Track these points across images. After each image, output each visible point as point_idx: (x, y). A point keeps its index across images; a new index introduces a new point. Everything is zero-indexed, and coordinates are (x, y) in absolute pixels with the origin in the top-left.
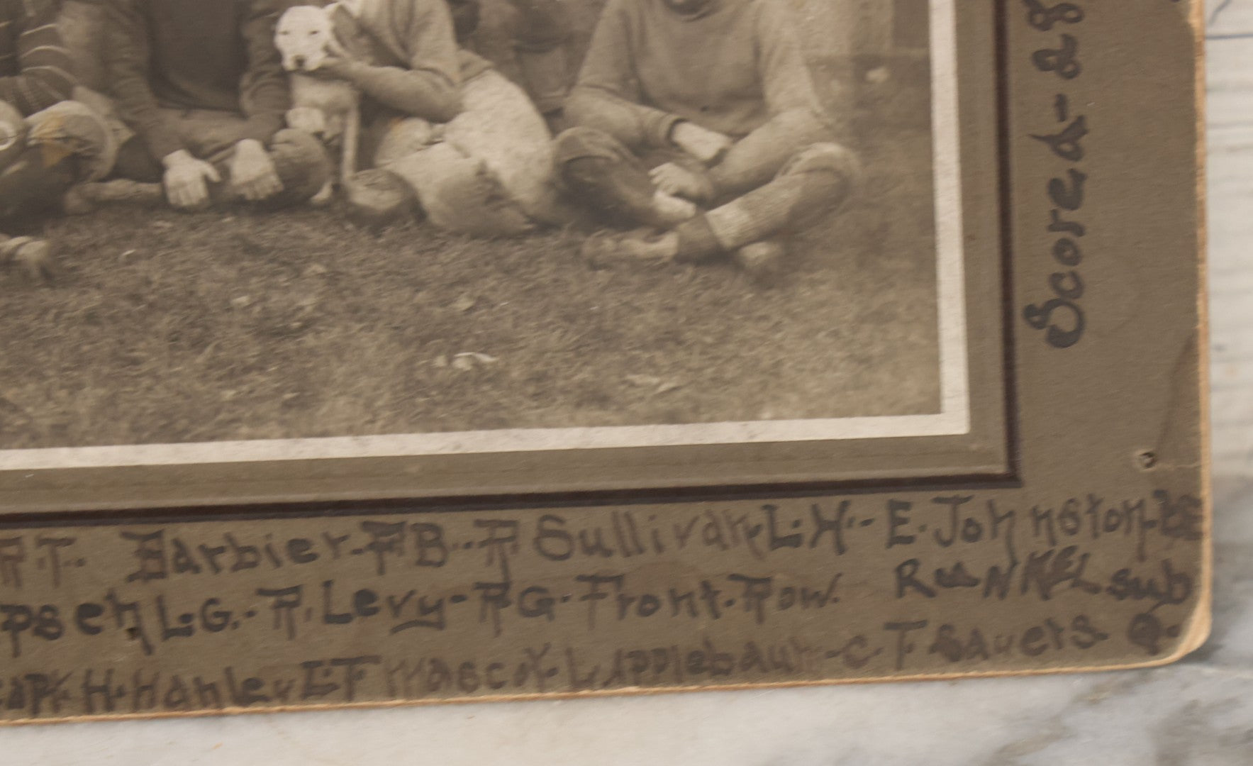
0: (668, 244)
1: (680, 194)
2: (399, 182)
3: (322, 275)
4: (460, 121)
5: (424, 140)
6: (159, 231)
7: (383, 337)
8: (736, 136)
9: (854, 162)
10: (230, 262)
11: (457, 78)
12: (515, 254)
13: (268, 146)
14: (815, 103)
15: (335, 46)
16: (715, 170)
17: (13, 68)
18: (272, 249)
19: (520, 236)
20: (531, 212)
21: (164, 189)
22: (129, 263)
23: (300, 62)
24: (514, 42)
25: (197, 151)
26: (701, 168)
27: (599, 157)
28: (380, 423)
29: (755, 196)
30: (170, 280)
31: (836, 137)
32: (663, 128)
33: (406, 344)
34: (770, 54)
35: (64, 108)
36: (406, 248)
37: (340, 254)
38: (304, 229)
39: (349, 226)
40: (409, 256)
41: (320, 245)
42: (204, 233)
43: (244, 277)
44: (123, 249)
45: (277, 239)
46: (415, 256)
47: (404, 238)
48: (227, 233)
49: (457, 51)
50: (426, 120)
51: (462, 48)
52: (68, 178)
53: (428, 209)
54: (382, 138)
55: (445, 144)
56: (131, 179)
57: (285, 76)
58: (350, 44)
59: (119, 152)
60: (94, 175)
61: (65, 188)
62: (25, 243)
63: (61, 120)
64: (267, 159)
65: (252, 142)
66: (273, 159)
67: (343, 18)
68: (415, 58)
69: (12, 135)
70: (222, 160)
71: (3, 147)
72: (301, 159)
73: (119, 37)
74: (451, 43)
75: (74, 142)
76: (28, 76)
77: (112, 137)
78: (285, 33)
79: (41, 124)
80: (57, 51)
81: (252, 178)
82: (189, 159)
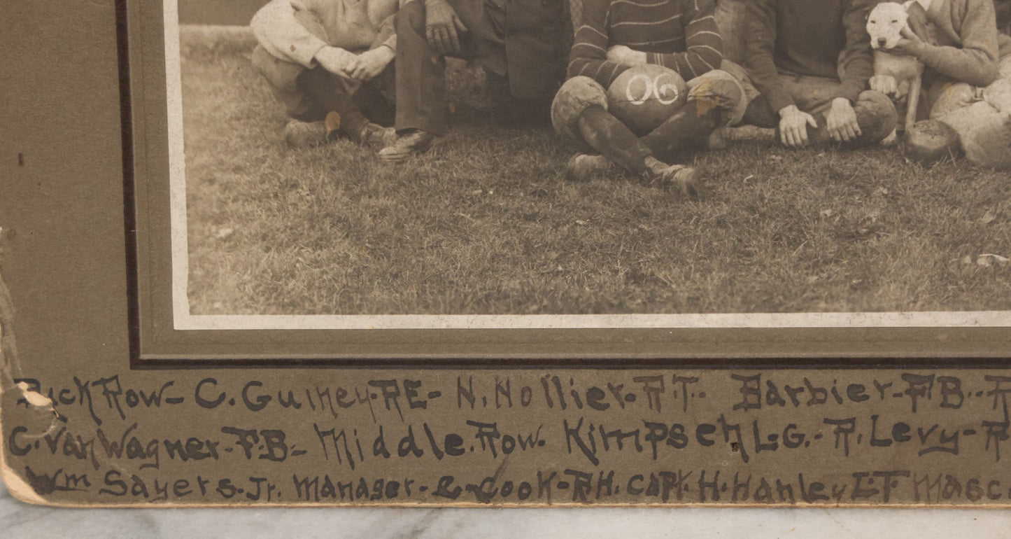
2: (947, 129)
3: (886, 196)
4: (995, 85)
5: (967, 100)
6: (772, 163)
7: (927, 241)
10: (820, 185)
11: (996, 55)
13: (853, 104)
15: (908, 31)
17: (681, 46)
18: (851, 176)
21: (778, 132)
22: (748, 186)
23: (882, 42)
25: (803, 106)
28: (919, 304)
33: (942, 247)
35: (714, 75)
36: (948, 177)
37: (899, 181)
38: (875, 162)
39: (907, 161)
40: (950, 183)
41: (886, 174)
42: (803, 164)
43: (829, 195)
44: (747, 175)
45: (856, 170)
46: (955, 183)
47: (947, 170)
48: (820, 165)
49: (998, 35)
50: (970, 84)
51: (1001, 33)
52: (712, 124)
53: (966, 149)
54: (938, 98)
55: (983, 102)
56: (755, 125)
57: (871, 52)
58: (919, 30)
59: (749, 106)
60: (730, 122)
61: (711, 131)
62: (679, 169)
63: (711, 83)
64: (853, 111)
65: (843, 99)
66: (856, 112)
67: (916, 11)
68: (966, 40)
69: (676, 93)
70: (820, 112)
71: (670, 102)
72: (877, 112)
73: (755, 25)
74: (994, 29)
75: (718, 98)
76: (693, 54)
77: (745, 95)
78: (873, 22)
79: (697, 86)
80: (713, 35)
81: (840, 125)
82: (797, 111)
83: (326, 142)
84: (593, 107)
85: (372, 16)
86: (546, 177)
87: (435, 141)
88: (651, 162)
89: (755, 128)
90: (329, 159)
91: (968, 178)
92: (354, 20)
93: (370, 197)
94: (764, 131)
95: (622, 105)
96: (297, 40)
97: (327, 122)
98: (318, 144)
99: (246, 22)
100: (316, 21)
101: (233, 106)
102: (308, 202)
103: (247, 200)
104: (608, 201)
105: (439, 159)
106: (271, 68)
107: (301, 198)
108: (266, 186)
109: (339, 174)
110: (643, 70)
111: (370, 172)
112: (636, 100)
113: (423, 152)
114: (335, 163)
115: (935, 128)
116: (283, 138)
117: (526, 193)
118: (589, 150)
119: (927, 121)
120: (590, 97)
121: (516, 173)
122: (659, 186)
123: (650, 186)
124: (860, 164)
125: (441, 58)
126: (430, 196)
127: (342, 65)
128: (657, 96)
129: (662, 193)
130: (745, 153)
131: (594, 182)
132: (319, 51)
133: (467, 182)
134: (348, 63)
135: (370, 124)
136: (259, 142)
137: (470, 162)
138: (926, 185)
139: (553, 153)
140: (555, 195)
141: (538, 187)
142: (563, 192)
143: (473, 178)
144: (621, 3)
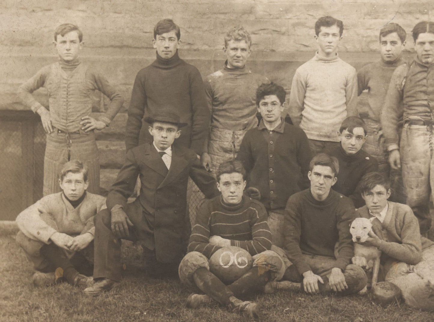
2: (394, 287)
4: (420, 264)
5: (405, 271)
6: (299, 301)
10: (326, 315)
13: (343, 271)
15: (373, 233)
17: (250, 237)
18: (343, 310)
21: (302, 285)
22: (286, 314)
23: (358, 239)
25: (316, 271)
35: (267, 253)
36: (396, 313)
37: (369, 314)
38: (356, 303)
39: (373, 303)
40: (397, 317)
41: (362, 310)
42: (316, 303)
44: (286, 308)
45: (345, 307)
46: (400, 317)
47: (395, 309)
48: (325, 303)
49: (421, 237)
50: (407, 263)
51: (423, 236)
52: (266, 279)
53: (405, 298)
54: (389, 270)
55: (413, 273)
56: (290, 281)
57: (352, 243)
58: (378, 233)
59: (286, 270)
60: (276, 279)
61: (266, 283)
62: (248, 304)
63: (265, 257)
64: (343, 275)
65: (338, 269)
66: (345, 276)
67: (376, 223)
68: (404, 239)
69: (247, 262)
70: (325, 275)
71: (243, 267)
72: (356, 276)
73: (290, 227)
74: (419, 234)
75: (270, 266)
76: (255, 241)
77: (284, 265)
78: (353, 228)
79: (258, 259)
80: (266, 231)
81: (336, 283)
82: (313, 274)
83: (55, 284)
84: (201, 269)
85: (82, 217)
86: (176, 306)
87: (115, 285)
88: (233, 299)
89: (290, 282)
90: (56, 293)
91: (407, 314)
92: (72, 219)
93: (78, 315)
94: (295, 284)
95: (217, 268)
96: (41, 229)
97: (56, 273)
98: (51, 285)
99: (14, 219)
100: (52, 219)
101: (5, 264)
102: (44, 317)
103: (11, 315)
104: (210, 320)
105: (117, 295)
106: (26, 243)
107: (41, 314)
108: (22, 307)
109: (62, 302)
110: (229, 249)
111: (79, 300)
112: (225, 265)
113: (108, 291)
114: (60, 296)
115: (388, 286)
116: (31, 281)
117: (164, 314)
118: (199, 292)
119: (383, 282)
120: (200, 263)
121: (159, 303)
122: (238, 313)
123: (232, 312)
124: (347, 304)
125: (119, 240)
126: (112, 315)
127: (65, 242)
128: (236, 263)
129: (239, 317)
130: (284, 296)
131: (202, 309)
132: (52, 235)
133: (132, 307)
134: (68, 242)
135: (80, 275)
136: (18, 284)
137: (134, 296)
138: (384, 317)
139: (179, 293)
140: (180, 316)
141: (171, 311)
142: (185, 314)
143: (135, 305)
144: (216, 213)
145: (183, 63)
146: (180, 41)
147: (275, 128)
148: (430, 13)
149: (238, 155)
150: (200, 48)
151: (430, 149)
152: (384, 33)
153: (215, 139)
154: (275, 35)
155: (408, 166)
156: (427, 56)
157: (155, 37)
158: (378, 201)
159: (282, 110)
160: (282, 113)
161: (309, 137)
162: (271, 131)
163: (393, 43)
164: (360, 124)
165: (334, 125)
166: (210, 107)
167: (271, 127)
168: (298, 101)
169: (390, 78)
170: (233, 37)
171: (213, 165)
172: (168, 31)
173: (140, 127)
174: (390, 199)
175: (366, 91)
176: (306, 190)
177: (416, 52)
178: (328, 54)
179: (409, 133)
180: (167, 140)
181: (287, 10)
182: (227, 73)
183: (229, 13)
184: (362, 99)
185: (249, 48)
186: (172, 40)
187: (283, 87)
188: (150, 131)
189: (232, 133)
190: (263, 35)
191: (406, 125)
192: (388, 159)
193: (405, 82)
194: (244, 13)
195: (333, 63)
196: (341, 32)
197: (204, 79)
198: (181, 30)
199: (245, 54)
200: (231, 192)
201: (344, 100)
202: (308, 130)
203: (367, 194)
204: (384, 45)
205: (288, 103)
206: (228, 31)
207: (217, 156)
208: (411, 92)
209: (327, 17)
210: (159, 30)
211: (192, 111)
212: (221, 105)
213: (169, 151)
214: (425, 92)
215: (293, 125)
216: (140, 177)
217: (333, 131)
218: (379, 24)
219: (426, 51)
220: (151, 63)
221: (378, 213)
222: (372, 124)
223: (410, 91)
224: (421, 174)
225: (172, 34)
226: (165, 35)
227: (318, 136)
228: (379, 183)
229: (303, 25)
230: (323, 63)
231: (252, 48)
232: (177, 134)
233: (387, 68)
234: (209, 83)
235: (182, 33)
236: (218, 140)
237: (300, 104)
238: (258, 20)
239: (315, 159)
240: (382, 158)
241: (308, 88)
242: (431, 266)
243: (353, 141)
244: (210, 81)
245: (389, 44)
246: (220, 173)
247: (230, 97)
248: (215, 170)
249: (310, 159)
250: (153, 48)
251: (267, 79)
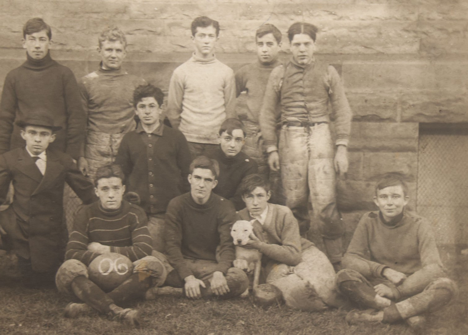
0: (380, 316)
1: (385, 296)
2: (276, 289)
3: (243, 325)
4: (300, 265)
5: (286, 273)
6: (181, 307)
8: (408, 274)
9: (455, 285)
10: (208, 319)
11: (300, 249)
12: (319, 318)
13: (225, 275)
14: (440, 262)
15: (253, 236)
16: (400, 287)
17: (130, 243)
18: (224, 314)
19: (321, 311)
20: (326, 302)
21: (184, 290)
22: (168, 319)
23: (239, 242)
24: (323, 235)
25: (197, 276)
26: (394, 286)
27: (355, 281)
29: (415, 298)
30: (185, 326)
31: (449, 276)
32: (380, 270)
34: (423, 242)
35: (148, 258)
36: (276, 315)
37: (250, 317)
38: (237, 306)
39: (255, 306)
41: (243, 313)
42: (198, 308)
43: (213, 325)
44: (167, 314)
45: (227, 311)
46: (280, 318)
47: (276, 311)
48: (207, 308)
49: (301, 238)
50: (287, 265)
52: (147, 286)
53: (286, 299)
54: (270, 271)
55: (293, 274)
56: (171, 286)
57: (233, 247)
58: (259, 235)
59: (168, 275)
60: (157, 284)
61: (146, 289)
62: (129, 311)
63: (146, 263)
64: (225, 279)
65: (219, 272)
66: (227, 279)
67: (257, 225)
68: (284, 241)
69: (127, 269)
70: (207, 279)
71: (123, 274)
72: (238, 279)
73: (171, 232)
74: (298, 235)
75: (151, 272)
76: (135, 246)
77: (166, 270)
78: (234, 231)
79: (139, 265)
80: (147, 237)
81: (218, 286)
82: (194, 278)
84: (80, 277)
86: (53, 316)
88: (113, 307)
89: (171, 288)
91: (287, 315)
94: (176, 289)
95: (96, 275)
104: (89, 329)
110: (108, 256)
112: (105, 272)
115: (269, 288)
117: (41, 325)
118: (78, 301)
119: (264, 284)
120: (78, 271)
121: (35, 314)
123: (113, 321)
128: (116, 270)
129: (119, 324)
133: (6, 320)
137: (8, 308)
138: (265, 319)
139: (57, 302)
140: (57, 326)
141: (48, 322)
142: (62, 324)
143: (10, 317)
144: (95, 219)
145: (55, 64)
146: (52, 41)
147: (154, 132)
148: (304, 14)
149: (116, 159)
150: (73, 49)
151: (307, 151)
152: (260, 34)
153: (92, 143)
154: (151, 35)
155: (287, 167)
156: (302, 57)
157: (25, 37)
158: (258, 203)
159: (160, 113)
160: (160, 115)
161: (188, 139)
162: (149, 134)
163: (269, 44)
164: (240, 126)
165: (213, 127)
166: (85, 109)
167: (149, 130)
168: (176, 103)
169: (267, 80)
170: (107, 37)
171: (91, 170)
172: (38, 31)
173: (11, 131)
174: (270, 201)
175: (244, 92)
176: (186, 194)
177: (291, 53)
178: (205, 55)
179: (287, 135)
180: (40, 144)
181: (162, 10)
182: (102, 74)
183: (102, 12)
184: (240, 100)
185: (125, 48)
186: (43, 40)
187: (160, 88)
188: (22, 135)
189: (109, 137)
190: (139, 36)
191: (284, 127)
192: (267, 161)
193: (283, 83)
194: (118, 12)
195: (211, 64)
196: (217, 33)
197: (78, 80)
198: (52, 29)
199: (120, 55)
200: (110, 197)
201: (223, 102)
202: (187, 133)
203: (248, 196)
204: (260, 45)
205: (167, 105)
206: (101, 31)
207: (94, 161)
208: (288, 94)
209: (203, 17)
210: (29, 30)
211: (67, 114)
212: (97, 107)
213: (43, 156)
214: (302, 94)
215: (172, 127)
216: (13, 184)
217: (213, 133)
218: (255, 24)
219: (302, 52)
220: (21, 63)
221: (259, 215)
222: (251, 126)
223: (287, 92)
224: (300, 175)
225: (43, 34)
226: (35, 35)
227: (198, 138)
228: (259, 185)
229: (179, 25)
230: (201, 64)
231: (127, 49)
232: (51, 138)
233: (263, 69)
234: (84, 85)
235: (53, 33)
236: (96, 144)
237: (178, 105)
238: (133, 20)
239: (195, 162)
240: (261, 160)
241: (186, 90)
242: (310, 266)
243: (233, 143)
244: (85, 83)
245: (265, 45)
246: (98, 178)
247: (106, 99)
248: (92, 175)
249: (191, 161)
250: (22, 48)
251: (144, 80)
